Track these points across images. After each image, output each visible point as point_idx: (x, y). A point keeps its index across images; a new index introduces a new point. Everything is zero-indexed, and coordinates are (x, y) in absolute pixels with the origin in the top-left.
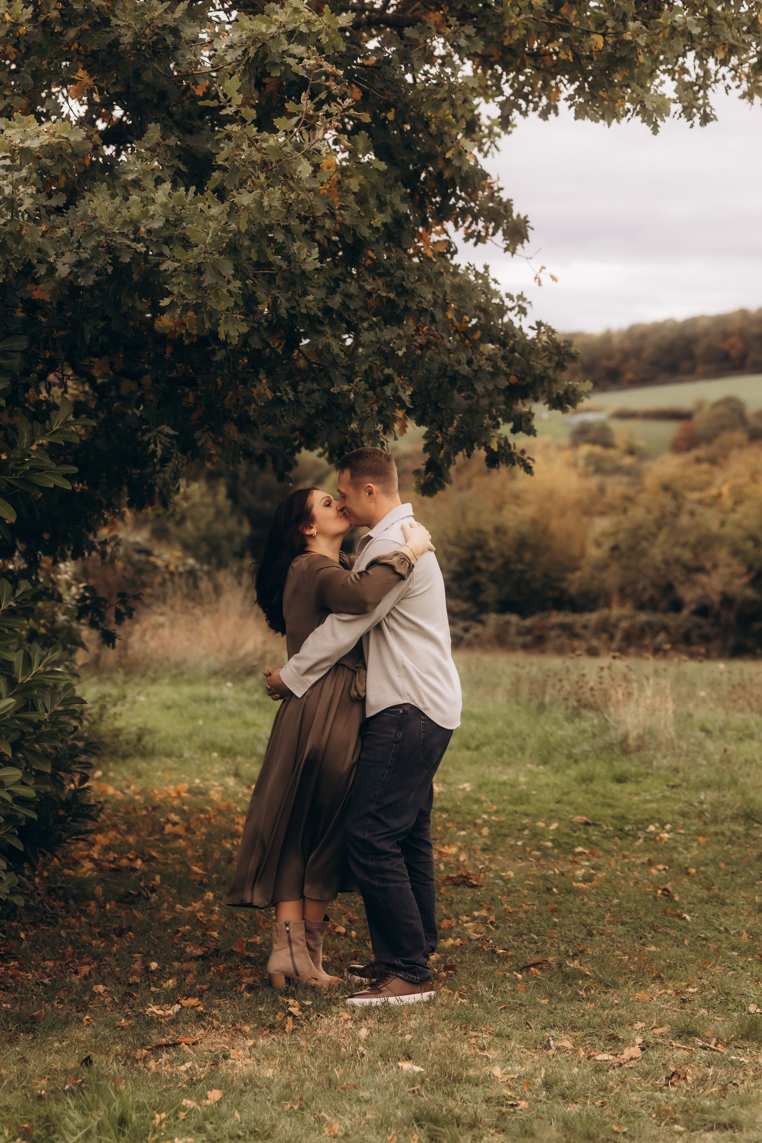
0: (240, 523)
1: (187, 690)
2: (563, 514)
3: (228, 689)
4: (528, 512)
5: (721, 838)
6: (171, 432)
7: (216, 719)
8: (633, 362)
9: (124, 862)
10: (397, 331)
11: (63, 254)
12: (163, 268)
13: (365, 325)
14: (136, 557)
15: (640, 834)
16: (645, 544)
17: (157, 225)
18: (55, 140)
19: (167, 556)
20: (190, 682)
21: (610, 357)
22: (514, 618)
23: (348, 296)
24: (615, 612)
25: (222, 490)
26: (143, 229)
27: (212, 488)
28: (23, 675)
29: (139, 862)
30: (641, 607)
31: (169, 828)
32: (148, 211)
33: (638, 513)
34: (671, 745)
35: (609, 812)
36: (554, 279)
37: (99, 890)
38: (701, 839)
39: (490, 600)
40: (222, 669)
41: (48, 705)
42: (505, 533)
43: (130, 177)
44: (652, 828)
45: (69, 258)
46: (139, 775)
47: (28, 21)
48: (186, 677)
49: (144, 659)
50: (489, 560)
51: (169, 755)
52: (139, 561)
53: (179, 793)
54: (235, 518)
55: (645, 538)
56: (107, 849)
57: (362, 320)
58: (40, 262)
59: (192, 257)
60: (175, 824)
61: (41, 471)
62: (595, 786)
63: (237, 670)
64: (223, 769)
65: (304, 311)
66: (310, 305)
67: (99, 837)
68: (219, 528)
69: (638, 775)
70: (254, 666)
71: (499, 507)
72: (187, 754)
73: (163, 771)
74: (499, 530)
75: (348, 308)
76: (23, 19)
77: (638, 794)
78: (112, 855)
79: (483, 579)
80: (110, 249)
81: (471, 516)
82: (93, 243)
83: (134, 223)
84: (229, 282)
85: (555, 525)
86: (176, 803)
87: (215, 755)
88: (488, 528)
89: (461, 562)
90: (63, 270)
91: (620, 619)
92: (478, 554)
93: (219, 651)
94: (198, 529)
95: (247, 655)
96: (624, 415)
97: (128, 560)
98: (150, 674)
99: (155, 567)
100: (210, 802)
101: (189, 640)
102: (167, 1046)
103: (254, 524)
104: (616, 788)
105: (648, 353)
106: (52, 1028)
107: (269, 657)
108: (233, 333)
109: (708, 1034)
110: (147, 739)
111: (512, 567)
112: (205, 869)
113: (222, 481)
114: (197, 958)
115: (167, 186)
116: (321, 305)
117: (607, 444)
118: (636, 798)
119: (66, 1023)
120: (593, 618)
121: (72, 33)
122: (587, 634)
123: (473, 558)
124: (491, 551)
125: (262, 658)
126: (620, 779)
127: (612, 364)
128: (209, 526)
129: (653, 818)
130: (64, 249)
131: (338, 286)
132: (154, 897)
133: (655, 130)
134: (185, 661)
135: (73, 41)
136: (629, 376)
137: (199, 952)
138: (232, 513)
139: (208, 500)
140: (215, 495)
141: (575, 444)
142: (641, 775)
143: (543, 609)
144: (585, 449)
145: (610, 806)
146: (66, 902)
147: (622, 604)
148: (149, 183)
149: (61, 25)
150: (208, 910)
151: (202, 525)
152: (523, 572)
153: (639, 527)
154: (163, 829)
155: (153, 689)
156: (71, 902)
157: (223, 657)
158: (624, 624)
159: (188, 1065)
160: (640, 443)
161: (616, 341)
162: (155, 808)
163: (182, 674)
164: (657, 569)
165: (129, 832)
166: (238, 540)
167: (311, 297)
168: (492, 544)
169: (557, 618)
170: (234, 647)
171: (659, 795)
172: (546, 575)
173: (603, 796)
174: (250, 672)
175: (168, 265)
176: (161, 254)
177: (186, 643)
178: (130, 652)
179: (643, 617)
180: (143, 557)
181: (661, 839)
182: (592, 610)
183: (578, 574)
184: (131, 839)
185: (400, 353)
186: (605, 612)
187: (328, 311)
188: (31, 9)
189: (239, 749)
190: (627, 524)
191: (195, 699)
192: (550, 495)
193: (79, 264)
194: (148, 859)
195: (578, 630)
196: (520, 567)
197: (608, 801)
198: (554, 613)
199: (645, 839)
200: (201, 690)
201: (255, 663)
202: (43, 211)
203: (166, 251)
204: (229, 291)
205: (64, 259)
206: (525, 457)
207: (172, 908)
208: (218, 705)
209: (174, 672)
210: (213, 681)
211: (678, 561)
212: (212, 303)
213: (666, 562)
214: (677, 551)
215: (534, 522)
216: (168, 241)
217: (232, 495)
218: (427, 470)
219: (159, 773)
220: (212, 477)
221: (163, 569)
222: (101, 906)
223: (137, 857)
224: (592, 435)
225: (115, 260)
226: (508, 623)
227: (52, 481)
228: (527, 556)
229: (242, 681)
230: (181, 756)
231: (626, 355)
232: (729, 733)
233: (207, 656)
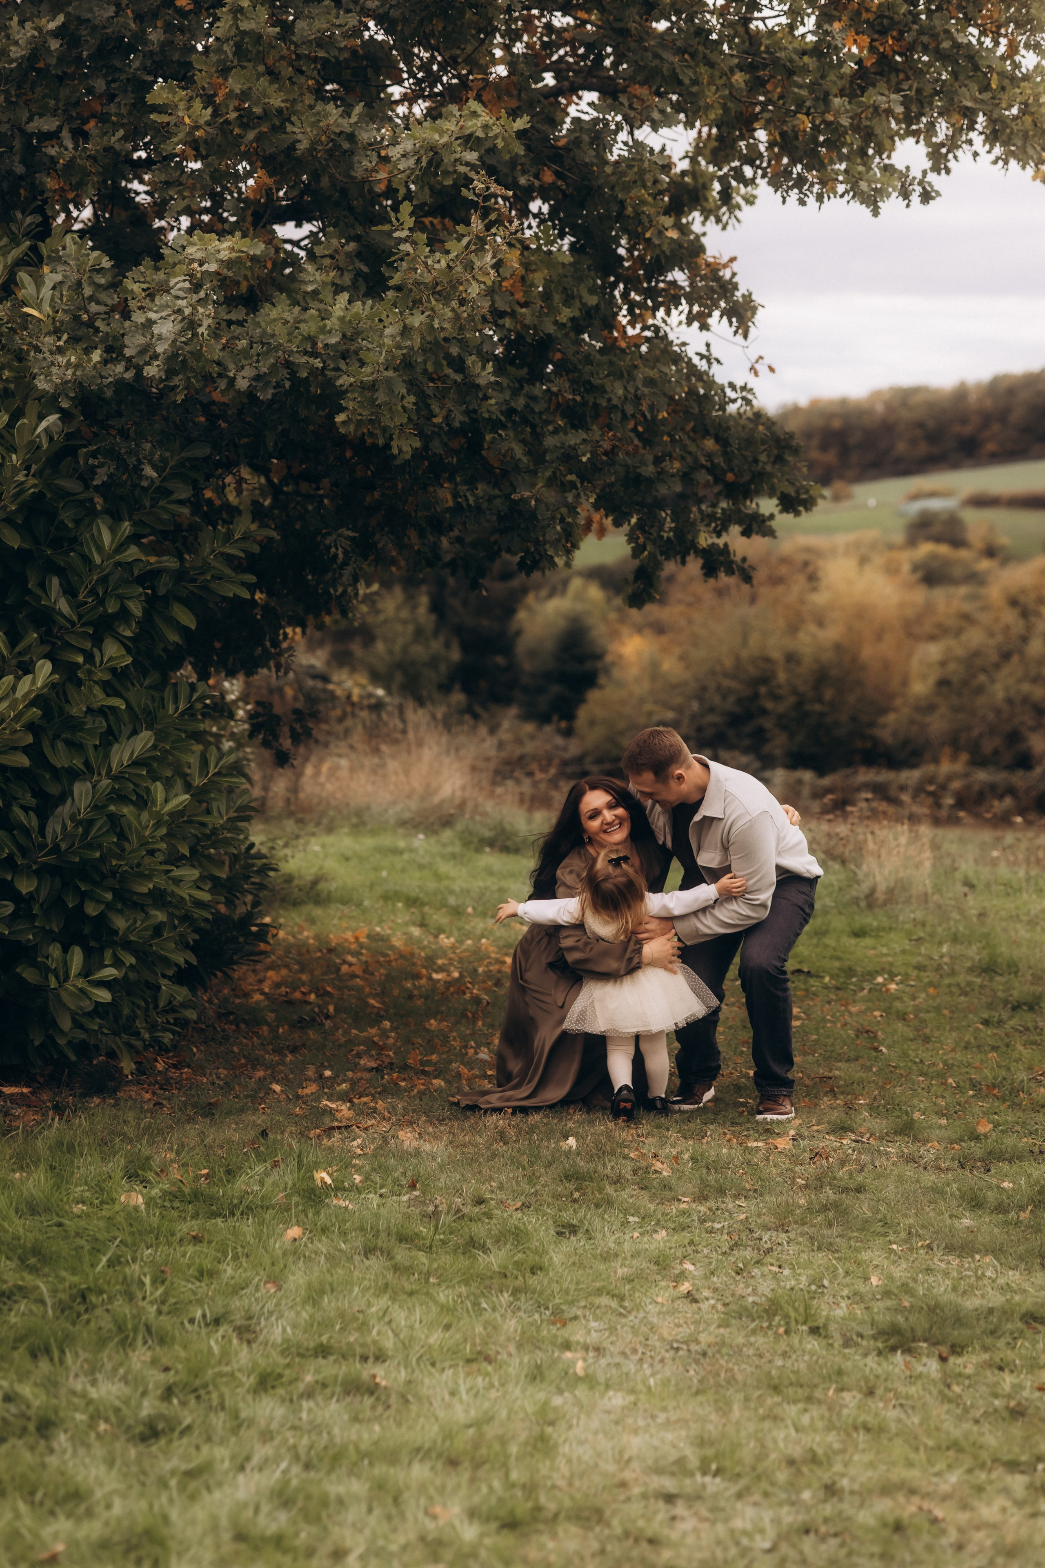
0: (447, 645)
1: (369, 842)
2: (879, 637)
3: (420, 840)
4: (832, 634)
5: (954, 989)
6: (350, 533)
7: (403, 870)
8: (996, 427)
9: (297, 995)
10: (583, 435)
11: (243, 367)
12: (339, 382)
13: (551, 428)
14: (310, 683)
15: (865, 985)
16: (982, 678)
17: (333, 340)
18: (234, 255)
19: (349, 684)
20: (373, 833)
21: (964, 421)
22: (807, 776)
23: (534, 398)
24: (945, 767)
25: (424, 600)
26: (320, 345)
27: (410, 599)
28: (200, 776)
29: (313, 997)
30: (979, 761)
31: (345, 968)
32: (325, 326)
33: (975, 637)
34: (925, 898)
35: (837, 964)
36: (772, 369)
37: (271, 1016)
38: (931, 990)
39: (778, 752)
40: (412, 819)
41: (223, 812)
42: (798, 663)
43: (310, 288)
44: (880, 980)
45: (248, 372)
46: (312, 921)
47: (208, 124)
48: (369, 827)
49: (318, 804)
50: (776, 698)
51: (345, 902)
52: (314, 688)
53: (357, 938)
54: (441, 639)
55: (984, 670)
56: (278, 985)
57: (548, 422)
58: (220, 375)
59: (366, 374)
60: (351, 965)
61: (220, 579)
62: (830, 941)
63: (431, 820)
64: (407, 918)
65: (486, 415)
66: (493, 409)
67: (271, 973)
68: (418, 651)
69: (881, 929)
70: (452, 815)
71: (793, 629)
72: (366, 903)
73: (340, 918)
74: (791, 658)
75: (532, 411)
76: (201, 122)
77: (874, 948)
78: (283, 990)
79: (768, 723)
80: (288, 364)
81: (754, 639)
82: (272, 360)
83: (312, 340)
84: (403, 397)
85: (868, 652)
86: (353, 946)
87: (400, 905)
88: (776, 655)
89: (739, 701)
90: (242, 384)
91: (950, 778)
92: (763, 690)
93: (409, 797)
94: (391, 652)
95: (442, 802)
96: (981, 502)
97: (300, 688)
98: (325, 821)
99: (332, 696)
100: (392, 947)
101: (374, 783)
102: (339, 1128)
103: (465, 648)
104: (853, 941)
105: (1017, 415)
106: (229, 1113)
107: (470, 805)
108: (406, 449)
109: (863, 1130)
110: (321, 886)
111: (808, 707)
112: (383, 1003)
113: (424, 588)
114: (372, 1069)
115: (344, 297)
116: (504, 408)
117: (957, 542)
118: (872, 952)
119: (242, 1110)
120: (911, 776)
121: (251, 135)
122: (905, 797)
123: (756, 696)
124: (779, 686)
125: (462, 806)
126: (859, 934)
127: (968, 430)
128: (405, 649)
129: (883, 970)
130: (244, 362)
131: (522, 387)
132: (328, 1023)
133: (876, 213)
134: (368, 808)
135: (252, 142)
136: (991, 447)
137: (373, 1064)
138: (436, 633)
139: (405, 614)
140: (414, 607)
141: (912, 541)
142: (884, 929)
143: (849, 764)
144: (926, 549)
145: (839, 958)
146: (237, 1026)
147: (954, 758)
148: (327, 295)
149: (240, 127)
150: (384, 1034)
151: (397, 648)
152: (822, 715)
153: (976, 654)
154: (339, 969)
155: (329, 839)
156: (243, 1026)
157: (414, 805)
158: (956, 785)
159: (359, 1141)
160: (1003, 540)
161: (973, 398)
162: (330, 951)
163: (364, 824)
164: (998, 712)
165: (302, 970)
166: (443, 668)
167: (493, 401)
168: (782, 676)
169: (865, 775)
170: (429, 792)
171: (898, 950)
172: (854, 719)
173: (835, 949)
174: (447, 822)
175: (344, 381)
176: (337, 369)
177: (370, 788)
178: (302, 796)
179: (982, 776)
180: (319, 684)
181: (888, 990)
182: (913, 766)
183: (892, 717)
184: (304, 977)
185: (584, 459)
186: (929, 769)
187: (510, 412)
188: (210, 110)
189: (426, 900)
190: (960, 652)
191: (379, 850)
192: (861, 613)
193: (258, 378)
194: (322, 994)
195: (893, 792)
196: (817, 707)
197: (838, 953)
198: (862, 770)
199: (870, 990)
200: (386, 840)
201: (452, 811)
202: (224, 324)
203: (343, 366)
204: (403, 407)
205: (244, 373)
206: (746, 566)
207: (346, 1032)
208: (406, 856)
209: (354, 820)
210: (401, 831)
211: (1026, 700)
212: (386, 421)
213: (1010, 701)
214: (1026, 687)
215: (838, 647)
216: (344, 356)
217: (437, 607)
218: (636, 579)
219: (335, 921)
220: (410, 584)
221: (343, 699)
222: (274, 1030)
223: (310, 992)
224: (936, 529)
225: (293, 374)
226: (800, 782)
227: (231, 590)
228: (828, 694)
229: (436, 833)
230: (359, 905)
231: (987, 419)
232: (994, 887)
233: (394, 803)
